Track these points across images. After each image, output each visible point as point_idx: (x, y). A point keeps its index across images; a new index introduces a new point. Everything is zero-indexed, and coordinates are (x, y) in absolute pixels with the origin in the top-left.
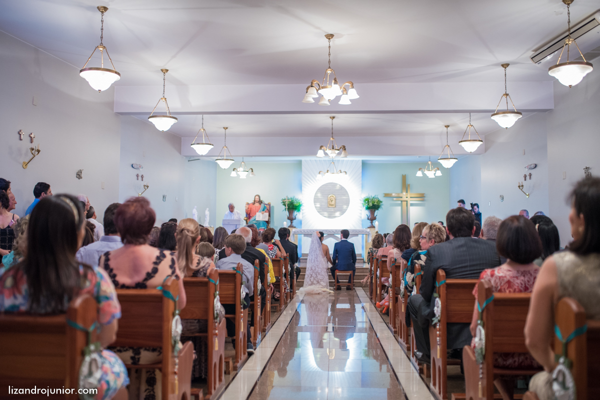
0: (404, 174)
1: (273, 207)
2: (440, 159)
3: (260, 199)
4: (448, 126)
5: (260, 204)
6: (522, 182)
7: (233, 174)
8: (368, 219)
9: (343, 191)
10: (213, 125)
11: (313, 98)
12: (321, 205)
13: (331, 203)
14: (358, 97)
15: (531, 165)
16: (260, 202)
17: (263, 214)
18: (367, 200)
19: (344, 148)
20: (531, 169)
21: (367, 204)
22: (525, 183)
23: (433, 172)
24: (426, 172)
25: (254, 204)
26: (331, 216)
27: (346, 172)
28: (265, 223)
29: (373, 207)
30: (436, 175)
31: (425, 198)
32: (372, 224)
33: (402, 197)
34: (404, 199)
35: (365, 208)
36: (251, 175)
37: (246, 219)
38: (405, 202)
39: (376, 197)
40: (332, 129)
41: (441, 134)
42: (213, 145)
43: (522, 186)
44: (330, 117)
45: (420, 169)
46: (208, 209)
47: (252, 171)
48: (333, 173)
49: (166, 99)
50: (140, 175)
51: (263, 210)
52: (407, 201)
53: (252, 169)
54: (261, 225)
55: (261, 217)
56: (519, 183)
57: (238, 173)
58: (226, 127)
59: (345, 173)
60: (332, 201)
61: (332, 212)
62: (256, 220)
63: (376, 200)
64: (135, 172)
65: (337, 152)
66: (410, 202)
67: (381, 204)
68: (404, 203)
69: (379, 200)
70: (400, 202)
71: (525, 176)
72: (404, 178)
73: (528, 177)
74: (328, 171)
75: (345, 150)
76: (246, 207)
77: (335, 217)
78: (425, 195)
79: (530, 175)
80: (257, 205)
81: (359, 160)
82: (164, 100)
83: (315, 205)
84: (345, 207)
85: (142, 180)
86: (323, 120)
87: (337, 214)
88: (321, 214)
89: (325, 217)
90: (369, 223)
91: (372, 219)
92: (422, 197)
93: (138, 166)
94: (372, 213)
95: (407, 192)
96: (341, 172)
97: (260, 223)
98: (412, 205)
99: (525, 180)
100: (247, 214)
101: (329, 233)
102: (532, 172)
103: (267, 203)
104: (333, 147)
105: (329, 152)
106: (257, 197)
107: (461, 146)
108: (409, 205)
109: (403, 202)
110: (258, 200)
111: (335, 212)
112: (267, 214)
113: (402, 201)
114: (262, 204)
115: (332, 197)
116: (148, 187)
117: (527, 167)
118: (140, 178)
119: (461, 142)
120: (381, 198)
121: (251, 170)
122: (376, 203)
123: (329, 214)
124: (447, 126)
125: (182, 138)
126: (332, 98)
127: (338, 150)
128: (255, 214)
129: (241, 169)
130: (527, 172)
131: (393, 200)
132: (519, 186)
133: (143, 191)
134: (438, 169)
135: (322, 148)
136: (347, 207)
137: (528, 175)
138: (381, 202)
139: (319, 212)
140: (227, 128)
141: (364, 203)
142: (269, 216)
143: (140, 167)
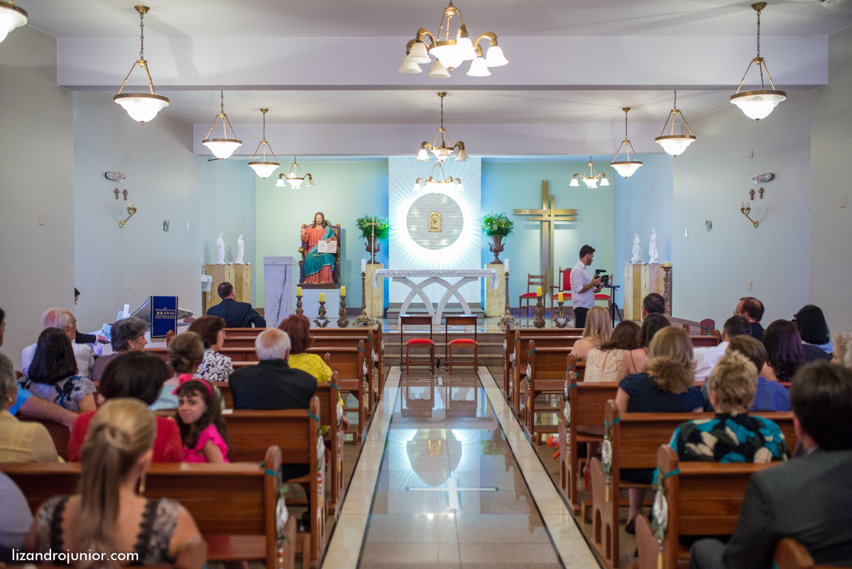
0: (545, 180)
1: (344, 230)
2: (615, 163)
3: (323, 219)
4: (629, 109)
5: (324, 227)
6: (748, 203)
7: (280, 183)
8: (491, 250)
9: (452, 206)
10: (242, 106)
11: (419, 65)
12: (418, 229)
13: (433, 225)
14: (506, 62)
15: (764, 175)
16: (325, 224)
17: (328, 242)
18: (490, 221)
19: (461, 146)
20: (764, 181)
21: (489, 228)
22: (752, 204)
23: (596, 180)
24: (585, 180)
25: (314, 226)
26: (434, 246)
27: (459, 180)
28: (331, 256)
29: (499, 231)
30: (601, 185)
31: (578, 217)
32: (497, 258)
33: (542, 216)
34: (546, 218)
35: (486, 232)
36: (308, 185)
37: (302, 250)
38: (547, 223)
39: (503, 215)
40: (442, 113)
41: (613, 121)
42: (240, 142)
43: (749, 209)
44: (439, 94)
45: (575, 176)
46: (241, 236)
47: (311, 179)
48: (439, 182)
49: (145, 62)
50: (121, 190)
51: (329, 237)
52: (549, 221)
53: (309, 175)
54: (326, 260)
55: (325, 246)
56: (743, 203)
57: (288, 181)
58: (264, 108)
59: (457, 181)
60: (436, 222)
61: (436, 239)
62: (318, 251)
63: (504, 221)
64: (113, 185)
65: (450, 152)
66: (553, 223)
67: (511, 226)
68: (546, 225)
69: (507, 221)
70: (539, 223)
71: (752, 193)
72: (545, 186)
73: (757, 195)
74: (431, 178)
75: (463, 149)
76: (301, 232)
77: (440, 247)
78: (576, 212)
79: (762, 191)
80: (319, 228)
81: (477, 158)
82: (142, 65)
83: (408, 228)
84: (455, 231)
85: (125, 199)
86: (428, 99)
87: (444, 242)
88: (417, 243)
89: (424, 246)
90: (492, 257)
91: (498, 250)
92: (572, 214)
93: (116, 176)
94: (498, 241)
95: (550, 208)
96: (452, 181)
97: (324, 257)
98: (557, 227)
99: (752, 199)
100: (303, 242)
101: (433, 276)
102: (766, 186)
103: (334, 224)
104: (444, 143)
105: (437, 152)
106: (319, 216)
107: (659, 145)
108: (552, 226)
109: (543, 223)
110: (321, 220)
111: (440, 239)
112: (335, 243)
113: (541, 221)
114: (327, 227)
115: (435, 217)
116: (135, 210)
117: (758, 178)
118: (121, 195)
119: (660, 138)
120: (511, 219)
121: (308, 177)
122: (503, 226)
123: (430, 243)
124: (627, 109)
125: (194, 125)
126: (456, 65)
127: (452, 149)
128: (317, 243)
129: (293, 175)
130: (756, 186)
131: (528, 220)
132: (742, 210)
133: (127, 217)
134: (604, 176)
135: (426, 146)
136: (460, 232)
137: (757, 190)
138: (511, 223)
139: (414, 239)
140: (267, 110)
141: (484, 225)
142: (339, 245)
143: (120, 177)
